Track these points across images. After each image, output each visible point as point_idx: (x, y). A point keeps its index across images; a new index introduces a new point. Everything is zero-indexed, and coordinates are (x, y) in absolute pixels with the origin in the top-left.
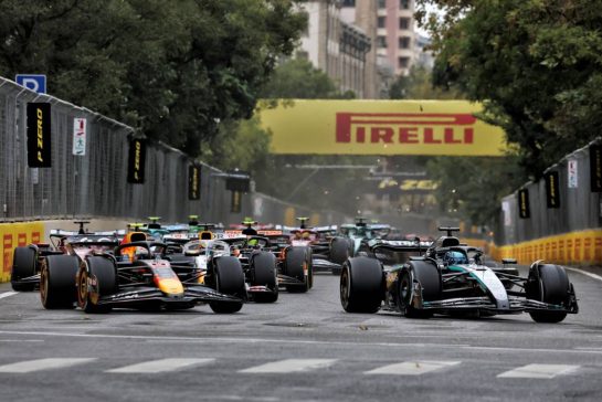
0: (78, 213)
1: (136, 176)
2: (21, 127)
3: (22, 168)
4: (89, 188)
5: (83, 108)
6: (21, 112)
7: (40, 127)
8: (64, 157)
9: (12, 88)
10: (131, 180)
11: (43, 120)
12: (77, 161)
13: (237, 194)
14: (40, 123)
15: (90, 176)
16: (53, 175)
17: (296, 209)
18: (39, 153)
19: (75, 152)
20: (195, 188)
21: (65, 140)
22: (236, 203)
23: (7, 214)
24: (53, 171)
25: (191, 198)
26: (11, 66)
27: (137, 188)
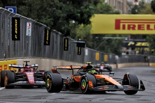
0: (28, 56)
1: (47, 43)
2: (10, 26)
3: (10, 41)
4: (31, 47)
5: (30, 19)
6: (10, 21)
7: (16, 26)
8: (24, 36)
9: (7, 12)
10: (45, 44)
11: (17, 24)
12: (28, 38)
13: (80, 48)
14: (16, 25)
15: (32, 43)
16: (20, 43)
17: (99, 53)
18: (16, 35)
19: (27, 34)
20: (66, 46)
21: (24, 30)
22: (79, 51)
23: (5, 57)
24: (20, 42)
25: (65, 50)
26: (4, 4)
27: (47, 47)
